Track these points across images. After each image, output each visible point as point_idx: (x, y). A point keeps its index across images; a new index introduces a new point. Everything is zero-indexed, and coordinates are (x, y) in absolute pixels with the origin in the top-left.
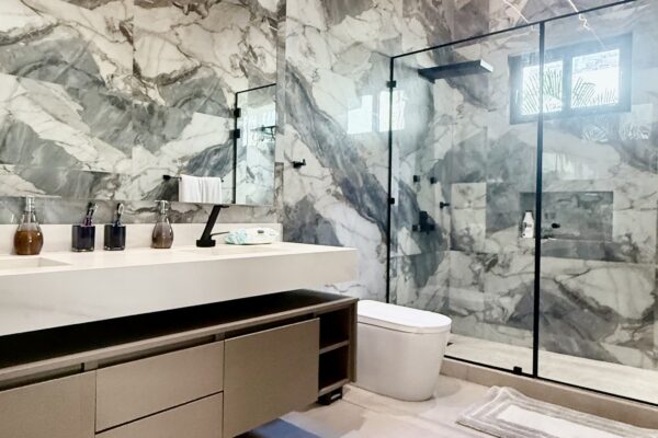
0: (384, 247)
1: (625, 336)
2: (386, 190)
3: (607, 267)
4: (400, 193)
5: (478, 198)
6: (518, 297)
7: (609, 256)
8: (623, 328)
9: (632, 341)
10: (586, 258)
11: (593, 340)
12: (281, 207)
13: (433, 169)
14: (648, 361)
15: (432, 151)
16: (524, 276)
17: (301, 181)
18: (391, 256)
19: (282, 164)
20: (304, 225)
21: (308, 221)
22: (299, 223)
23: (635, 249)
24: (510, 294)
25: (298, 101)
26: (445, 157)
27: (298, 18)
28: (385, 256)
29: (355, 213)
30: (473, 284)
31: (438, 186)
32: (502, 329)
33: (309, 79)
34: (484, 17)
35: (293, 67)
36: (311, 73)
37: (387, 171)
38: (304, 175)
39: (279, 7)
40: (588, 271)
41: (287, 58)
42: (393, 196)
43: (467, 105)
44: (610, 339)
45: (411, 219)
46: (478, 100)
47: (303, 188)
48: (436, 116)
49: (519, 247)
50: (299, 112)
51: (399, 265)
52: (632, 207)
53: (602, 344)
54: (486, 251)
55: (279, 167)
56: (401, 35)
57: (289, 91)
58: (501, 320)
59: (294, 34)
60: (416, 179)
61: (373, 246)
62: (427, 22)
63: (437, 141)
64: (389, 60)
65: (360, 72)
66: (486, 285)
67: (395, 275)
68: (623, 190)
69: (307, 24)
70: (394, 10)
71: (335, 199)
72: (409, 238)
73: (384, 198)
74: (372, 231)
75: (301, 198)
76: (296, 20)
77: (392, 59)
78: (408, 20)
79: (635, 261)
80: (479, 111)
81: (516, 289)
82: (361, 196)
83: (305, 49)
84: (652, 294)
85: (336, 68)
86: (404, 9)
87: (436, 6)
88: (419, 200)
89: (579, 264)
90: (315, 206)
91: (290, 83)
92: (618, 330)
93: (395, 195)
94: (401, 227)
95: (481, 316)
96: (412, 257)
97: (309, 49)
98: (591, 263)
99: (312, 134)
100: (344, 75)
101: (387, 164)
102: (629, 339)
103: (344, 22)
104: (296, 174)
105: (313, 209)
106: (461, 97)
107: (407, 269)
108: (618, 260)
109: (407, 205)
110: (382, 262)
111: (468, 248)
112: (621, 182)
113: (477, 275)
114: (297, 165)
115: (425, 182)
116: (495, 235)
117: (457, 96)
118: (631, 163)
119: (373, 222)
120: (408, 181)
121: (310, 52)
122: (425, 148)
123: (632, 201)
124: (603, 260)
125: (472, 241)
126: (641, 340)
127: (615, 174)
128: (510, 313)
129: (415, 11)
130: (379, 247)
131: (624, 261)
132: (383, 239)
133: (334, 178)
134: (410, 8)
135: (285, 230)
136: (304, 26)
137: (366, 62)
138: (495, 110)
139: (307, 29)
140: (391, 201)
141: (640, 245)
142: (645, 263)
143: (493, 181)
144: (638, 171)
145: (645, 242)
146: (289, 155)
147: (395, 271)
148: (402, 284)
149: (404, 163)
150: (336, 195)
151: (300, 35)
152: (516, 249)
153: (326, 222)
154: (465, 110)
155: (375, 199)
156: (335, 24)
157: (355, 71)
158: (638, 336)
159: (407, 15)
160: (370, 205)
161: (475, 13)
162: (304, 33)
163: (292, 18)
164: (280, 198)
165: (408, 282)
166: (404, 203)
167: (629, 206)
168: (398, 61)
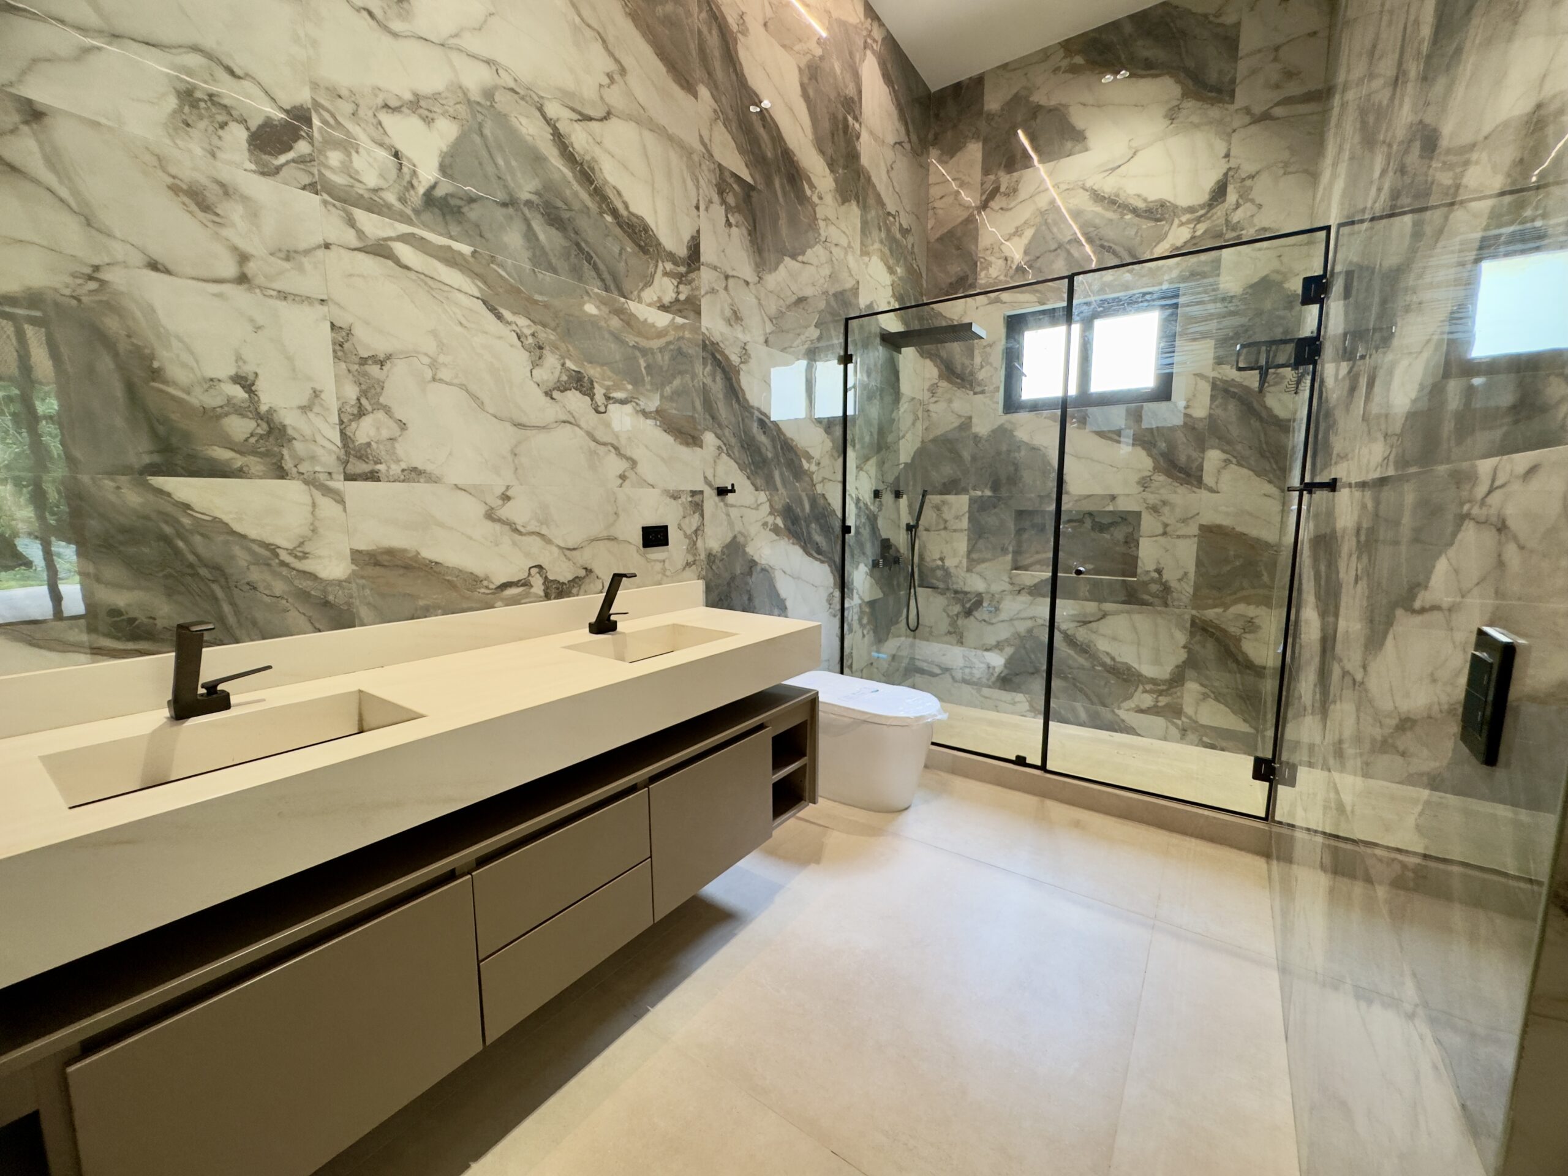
0: (837, 594)
1: (1147, 700)
2: (839, 514)
3: (1128, 612)
4: (858, 516)
5: (957, 517)
6: (1009, 651)
7: (1132, 597)
8: (1145, 691)
9: (1156, 706)
10: (1100, 600)
11: (1104, 705)
12: (703, 556)
13: (897, 479)
14: (1174, 732)
15: (897, 451)
16: (1016, 623)
17: (728, 515)
18: (846, 605)
19: (701, 492)
20: (733, 578)
21: (738, 572)
22: (727, 576)
23: (1166, 589)
24: (998, 646)
25: (721, 396)
26: (913, 459)
27: (716, 263)
28: (838, 607)
29: (800, 551)
30: (950, 633)
31: (904, 501)
32: (986, 691)
33: (735, 359)
34: (970, 254)
35: (713, 343)
36: (738, 350)
37: (840, 487)
38: (732, 506)
39: (689, 248)
40: (1104, 617)
41: (704, 330)
42: (848, 523)
43: (944, 384)
44: (1127, 704)
45: (871, 550)
46: (958, 376)
47: (731, 524)
48: (902, 401)
49: (1012, 584)
50: (723, 412)
51: (856, 617)
52: (1165, 534)
53: (1116, 711)
54: (967, 589)
55: (697, 498)
56: (858, 282)
57: (708, 381)
58: (984, 680)
59: (713, 291)
60: (877, 494)
61: (824, 595)
62: (891, 261)
63: (903, 437)
64: (842, 323)
65: (804, 343)
66: (965, 634)
67: (851, 630)
68: (1155, 509)
69: (731, 273)
70: (849, 246)
71: (773, 536)
72: (868, 577)
73: (838, 525)
74: (821, 574)
75: (729, 540)
76: (715, 268)
77: (847, 320)
78: (866, 259)
79: (1166, 605)
80: (959, 393)
81: (1007, 640)
82: (808, 526)
83: (728, 313)
84: (1184, 647)
85: (771, 339)
86: (862, 244)
87: (904, 236)
88: (880, 523)
89: (1091, 607)
90: (748, 549)
91: (709, 368)
92: (1137, 694)
93: (851, 522)
94: (858, 563)
95: (958, 675)
96: (872, 604)
97: (735, 312)
98: (1108, 606)
99: (741, 441)
100: (783, 350)
101: (840, 477)
102: (1152, 704)
103: (781, 267)
104: (722, 504)
105: (745, 553)
106: (935, 372)
107: (865, 621)
108: (1143, 603)
109: (866, 532)
110: (835, 616)
111: (941, 585)
112: (1152, 499)
113: (953, 623)
114: (722, 492)
115: (888, 498)
116: (981, 567)
117: (930, 370)
118: (1168, 474)
119: (822, 562)
120: (867, 496)
121: (736, 318)
122: (888, 448)
123: (1166, 525)
124: (1124, 602)
125: (947, 573)
126: (1167, 705)
127: (1145, 488)
128: (998, 670)
129: (877, 246)
130: (831, 595)
131: (1151, 604)
132: (835, 584)
133: (771, 506)
134: (869, 241)
135: (708, 589)
136: (727, 277)
137: (812, 328)
138: (983, 392)
139: (731, 281)
140: (846, 529)
141: (1173, 584)
142: (1178, 607)
143: (979, 493)
144: (1176, 484)
145: (1180, 580)
146: (710, 478)
147: (850, 626)
148: (859, 641)
149: (862, 473)
150: (776, 530)
151: (722, 293)
152: (1008, 587)
153: (763, 570)
154: (940, 390)
155: (826, 529)
156: (770, 272)
157: (798, 341)
158: (1163, 701)
159: (865, 252)
160: (818, 538)
161: (958, 248)
162: (726, 288)
163: (708, 265)
164: (700, 543)
165: (867, 637)
166: (862, 530)
167: (1161, 531)
168: (853, 324)
